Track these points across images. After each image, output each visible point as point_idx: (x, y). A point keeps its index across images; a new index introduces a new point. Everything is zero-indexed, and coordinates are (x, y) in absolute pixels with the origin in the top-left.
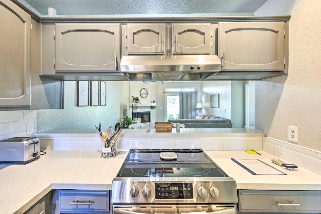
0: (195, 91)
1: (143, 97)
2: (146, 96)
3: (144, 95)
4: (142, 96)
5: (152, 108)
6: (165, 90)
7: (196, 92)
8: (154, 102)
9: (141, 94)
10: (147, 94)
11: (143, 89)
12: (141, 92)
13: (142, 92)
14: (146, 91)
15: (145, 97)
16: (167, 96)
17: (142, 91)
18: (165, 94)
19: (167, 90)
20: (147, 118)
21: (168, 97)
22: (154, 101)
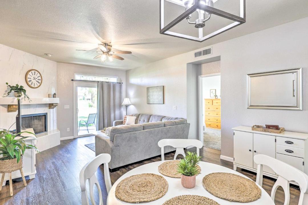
0: (119, 82)
1: (33, 86)
2: (39, 84)
3: (34, 81)
4: (30, 83)
5: (51, 106)
6: (74, 77)
7: (120, 84)
8: (54, 96)
9: (28, 80)
10: (40, 81)
11: (33, 72)
12: (28, 76)
13: (30, 76)
14: (39, 75)
15: (36, 86)
16: (77, 87)
17: (30, 73)
18: (74, 83)
19: (78, 77)
20: (39, 126)
21: (79, 89)
22: (55, 94)
